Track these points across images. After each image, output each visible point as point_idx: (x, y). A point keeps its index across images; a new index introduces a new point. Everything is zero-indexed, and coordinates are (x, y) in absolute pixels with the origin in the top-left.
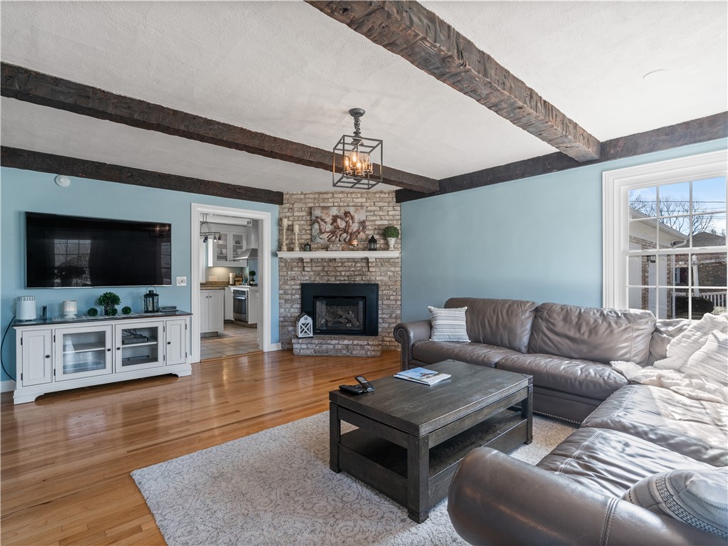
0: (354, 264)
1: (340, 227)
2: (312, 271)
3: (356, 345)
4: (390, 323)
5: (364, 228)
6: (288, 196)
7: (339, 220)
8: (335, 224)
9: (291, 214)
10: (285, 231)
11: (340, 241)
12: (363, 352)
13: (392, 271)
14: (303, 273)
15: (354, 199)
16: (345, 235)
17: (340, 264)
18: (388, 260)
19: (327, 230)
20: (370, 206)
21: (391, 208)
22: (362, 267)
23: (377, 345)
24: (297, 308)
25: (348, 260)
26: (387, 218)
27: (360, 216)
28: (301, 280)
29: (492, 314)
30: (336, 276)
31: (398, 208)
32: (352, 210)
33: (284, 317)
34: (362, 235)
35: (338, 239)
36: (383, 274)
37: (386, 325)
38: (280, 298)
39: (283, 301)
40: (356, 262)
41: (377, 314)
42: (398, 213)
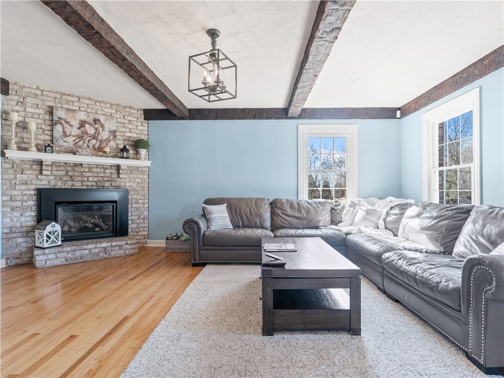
0: (103, 170)
1: (89, 132)
2: (52, 175)
3: (114, 246)
4: (139, 224)
5: (115, 137)
6: (16, 87)
7: (87, 126)
8: (83, 129)
9: (22, 109)
10: (14, 127)
11: (88, 146)
12: (122, 252)
13: (140, 178)
14: (40, 177)
15: (104, 109)
16: (94, 141)
17: (88, 170)
18: (138, 168)
19: (73, 133)
20: (120, 118)
21: (139, 124)
22: (112, 173)
23: (136, 244)
24: (29, 216)
25: (97, 166)
26: (136, 131)
27: (110, 125)
28: (36, 185)
29: (246, 207)
30: (82, 182)
31: (146, 125)
32: (102, 119)
33: (11, 228)
34: (112, 144)
35: (85, 145)
36: (131, 181)
37: (135, 226)
38: (3, 206)
39: (9, 209)
40: (105, 169)
41: (127, 216)
42: (146, 129)
